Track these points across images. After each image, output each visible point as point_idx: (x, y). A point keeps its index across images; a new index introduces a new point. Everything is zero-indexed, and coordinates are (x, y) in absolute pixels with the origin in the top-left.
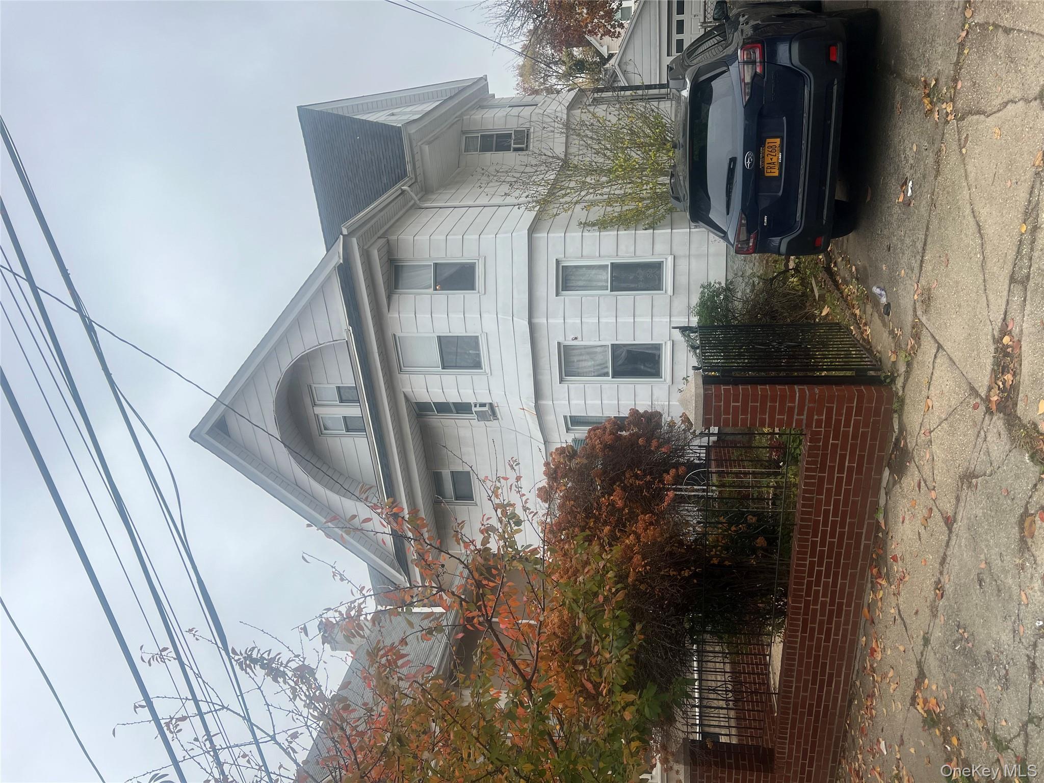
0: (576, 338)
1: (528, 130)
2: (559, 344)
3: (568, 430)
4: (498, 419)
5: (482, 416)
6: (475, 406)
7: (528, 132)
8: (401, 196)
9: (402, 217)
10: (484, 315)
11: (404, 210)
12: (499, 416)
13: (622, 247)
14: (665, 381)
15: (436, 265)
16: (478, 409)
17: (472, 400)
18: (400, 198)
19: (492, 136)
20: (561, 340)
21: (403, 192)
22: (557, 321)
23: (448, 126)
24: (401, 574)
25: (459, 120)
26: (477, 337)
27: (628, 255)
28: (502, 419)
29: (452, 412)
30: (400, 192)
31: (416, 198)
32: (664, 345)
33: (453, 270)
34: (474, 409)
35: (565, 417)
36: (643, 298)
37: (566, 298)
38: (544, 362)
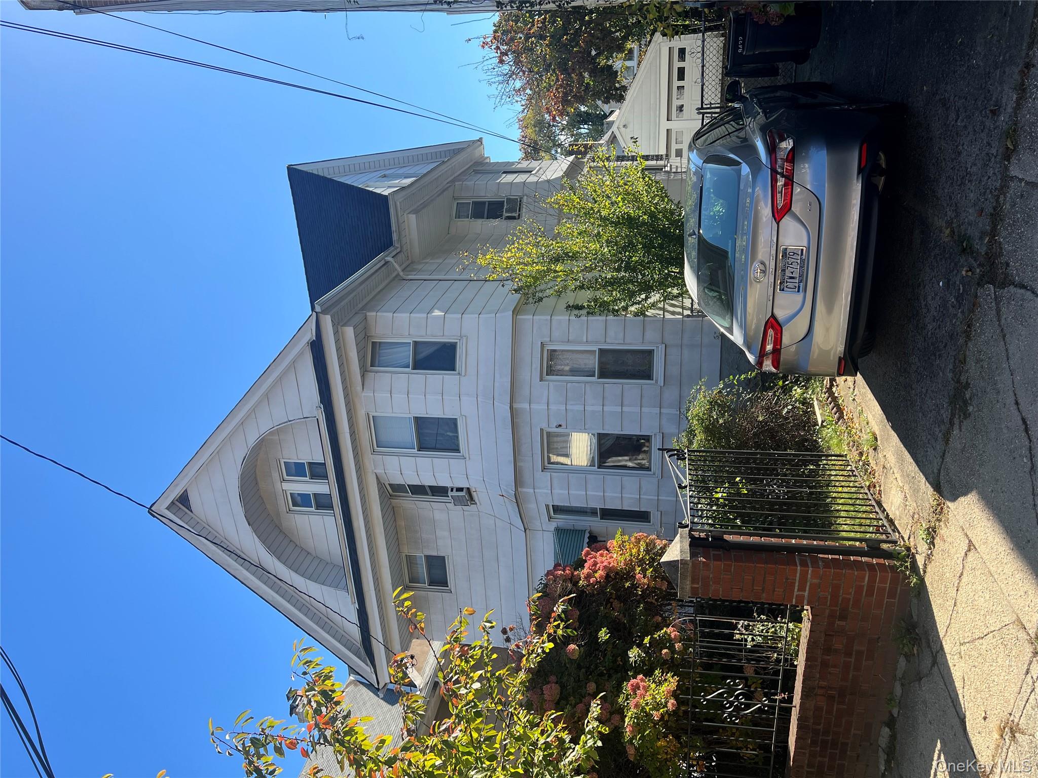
0: (560, 426)
1: (521, 198)
2: (542, 430)
3: (550, 518)
4: (476, 504)
5: (458, 501)
6: (452, 490)
7: (520, 201)
8: (385, 267)
9: (383, 289)
10: (463, 398)
11: (386, 282)
12: (477, 501)
13: (611, 333)
14: (654, 474)
15: (416, 343)
16: (455, 493)
17: (448, 484)
18: (383, 269)
19: (484, 203)
20: (544, 425)
21: (387, 263)
22: (539, 407)
23: (439, 193)
24: (367, 665)
25: (450, 186)
26: (456, 419)
27: (617, 342)
28: (480, 504)
29: (427, 494)
30: (383, 262)
31: (399, 269)
32: (653, 437)
33: (432, 349)
34: (450, 494)
35: (547, 506)
36: (632, 387)
37: (551, 384)
38: (525, 449)
